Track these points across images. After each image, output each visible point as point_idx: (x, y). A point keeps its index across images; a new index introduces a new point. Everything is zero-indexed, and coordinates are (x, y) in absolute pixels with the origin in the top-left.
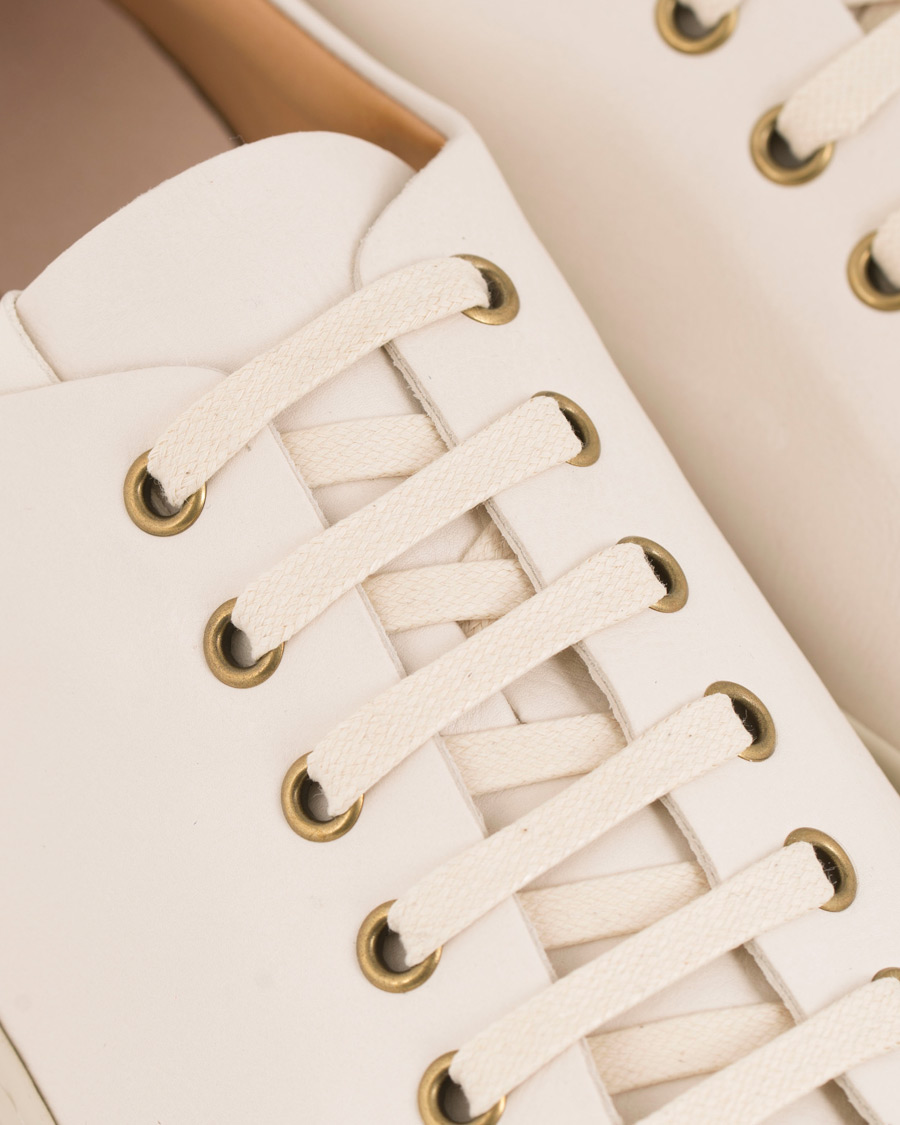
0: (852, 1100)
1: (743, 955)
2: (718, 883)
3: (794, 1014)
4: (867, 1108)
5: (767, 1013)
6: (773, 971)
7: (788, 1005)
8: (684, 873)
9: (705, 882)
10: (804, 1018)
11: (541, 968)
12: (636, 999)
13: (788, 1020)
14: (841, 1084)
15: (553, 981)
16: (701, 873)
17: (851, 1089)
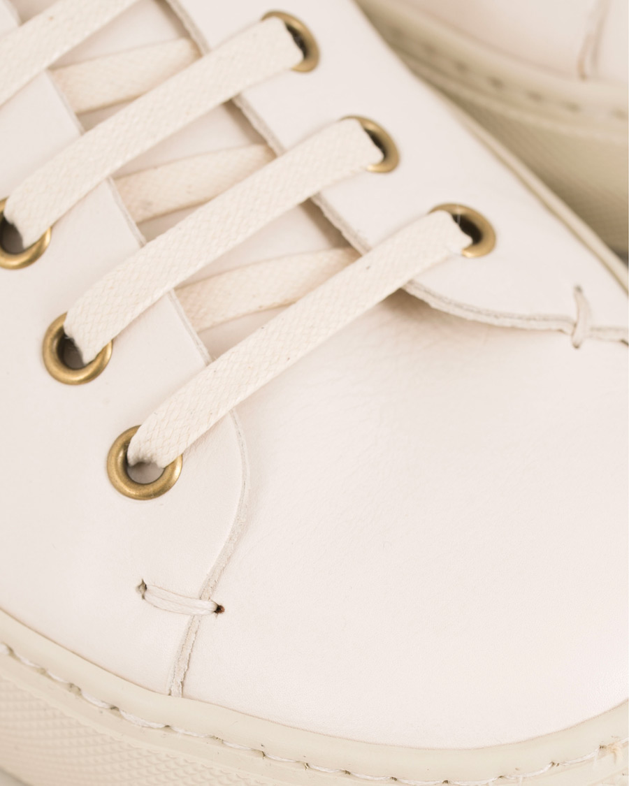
0: (327, 214)
1: (232, 107)
2: (208, 51)
3: (277, 150)
4: (339, 219)
5: (256, 151)
6: (258, 118)
7: (271, 144)
8: (182, 47)
9: (198, 51)
10: (284, 151)
11: (72, 126)
12: (149, 144)
13: (272, 154)
14: (318, 203)
15: (82, 134)
16: (195, 46)
17: (326, 205)
